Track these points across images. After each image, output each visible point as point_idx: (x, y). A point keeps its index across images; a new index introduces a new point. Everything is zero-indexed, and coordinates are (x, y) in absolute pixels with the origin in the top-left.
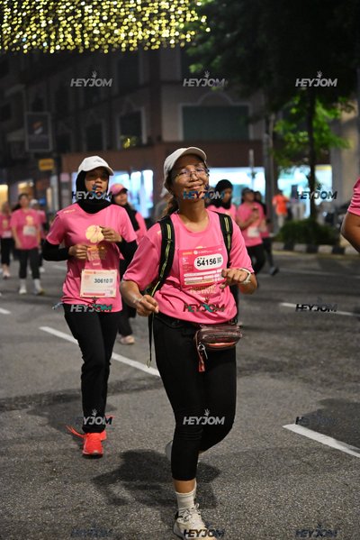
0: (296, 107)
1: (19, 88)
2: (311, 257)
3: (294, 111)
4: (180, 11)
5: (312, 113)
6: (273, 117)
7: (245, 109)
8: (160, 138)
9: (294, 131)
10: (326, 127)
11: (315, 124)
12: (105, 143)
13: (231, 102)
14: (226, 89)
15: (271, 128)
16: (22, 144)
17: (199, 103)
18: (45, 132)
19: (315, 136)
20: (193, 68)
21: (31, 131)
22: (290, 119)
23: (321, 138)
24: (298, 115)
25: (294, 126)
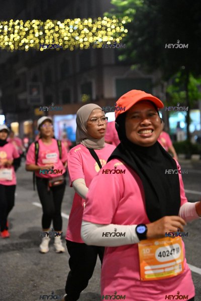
0: (179, 78)
1: (24, 69)
2: (188, 161)
3: (177, 80)
4: (113, 27)
5: (187, 82)
6: (165, 84)
7: (150, 80)
8: (102, 96)
9: (178, 92)
10: (195, 89)
11: (189, 87)
12: (72, 99)
13: (143, 75)
14: (139, 69)
15: (165, 90)
16: (25, 100)
17: (124, 76)
18: (39, 93)
19: (190, 94)
20: (121, 58)
21: (31, 93)
22: (175, 85)
23: (193, 95)
24: (180, 83)
25: (178, 88)
